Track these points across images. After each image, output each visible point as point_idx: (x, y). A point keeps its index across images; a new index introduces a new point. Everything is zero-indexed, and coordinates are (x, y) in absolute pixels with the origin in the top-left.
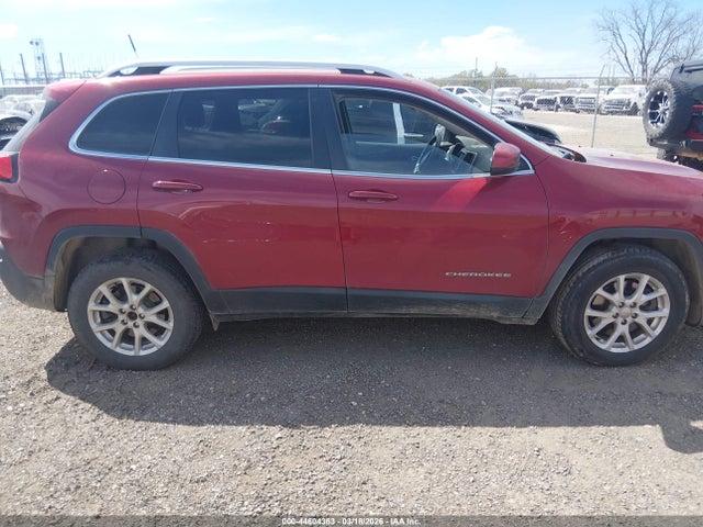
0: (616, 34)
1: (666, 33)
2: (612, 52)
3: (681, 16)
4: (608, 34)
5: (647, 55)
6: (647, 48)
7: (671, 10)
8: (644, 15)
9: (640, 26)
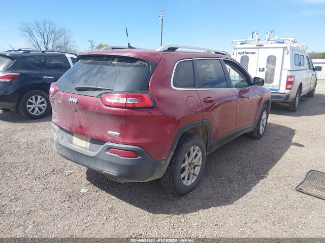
0: (31, 34)
1: (53, 36)
2: (30, 42)
3: (57, 29)
4: (27, 34)
5: (47, 44)
6: (46, 41)
7: (53, 26)
8: (42, 27)
9: (41, 31)
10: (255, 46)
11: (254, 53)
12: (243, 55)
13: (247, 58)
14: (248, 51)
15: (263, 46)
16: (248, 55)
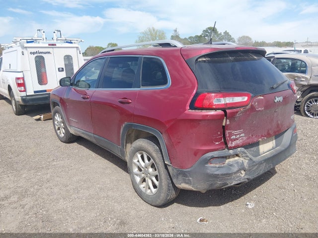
10: (47, 46)
11: (49, 53)
12: (36, 55)
13: (42, 58)
14: (41, 50)
15: (55, 45)
16: (42, 55)
